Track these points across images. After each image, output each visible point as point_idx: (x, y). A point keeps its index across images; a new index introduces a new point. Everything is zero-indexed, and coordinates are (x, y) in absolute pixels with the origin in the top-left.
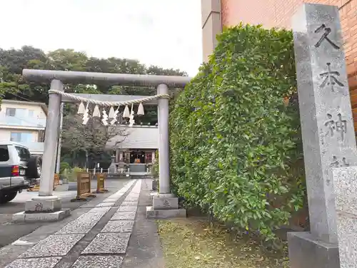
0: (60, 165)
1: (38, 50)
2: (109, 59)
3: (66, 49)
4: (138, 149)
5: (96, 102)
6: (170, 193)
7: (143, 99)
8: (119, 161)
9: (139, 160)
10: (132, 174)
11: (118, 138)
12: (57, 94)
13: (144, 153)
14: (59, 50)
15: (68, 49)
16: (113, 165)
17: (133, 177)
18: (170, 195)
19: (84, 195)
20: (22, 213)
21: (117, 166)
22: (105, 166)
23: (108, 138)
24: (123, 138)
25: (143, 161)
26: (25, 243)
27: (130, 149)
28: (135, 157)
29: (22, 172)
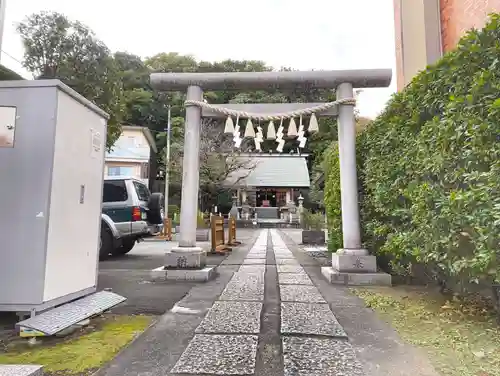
0: (169, 208)
1: (134, 57)
2: (225, 63)
3: (167, 53)
4: (266, 187)
5: (248, 114)
6: (362, 248)
7: (317, 108)
8: (241, 203)
9: (268, 202)
10: (261, 221)
11: (241, 172)
12: (196, 105)
13: (275, 193)
14: (159, 55)
15: (171, 54)
16: (235, 208)
17: (262, 226)
18: (363, 251)
19: (219, 248)
20: (160, 269)
21: (240, 210)
22: (225, 210)
23: (228, 172)
24: (247, 172)
25: (273, 203)
26: (186, 310)
27: (257, 187)
28: (263, 198)
29: (144, 216)
